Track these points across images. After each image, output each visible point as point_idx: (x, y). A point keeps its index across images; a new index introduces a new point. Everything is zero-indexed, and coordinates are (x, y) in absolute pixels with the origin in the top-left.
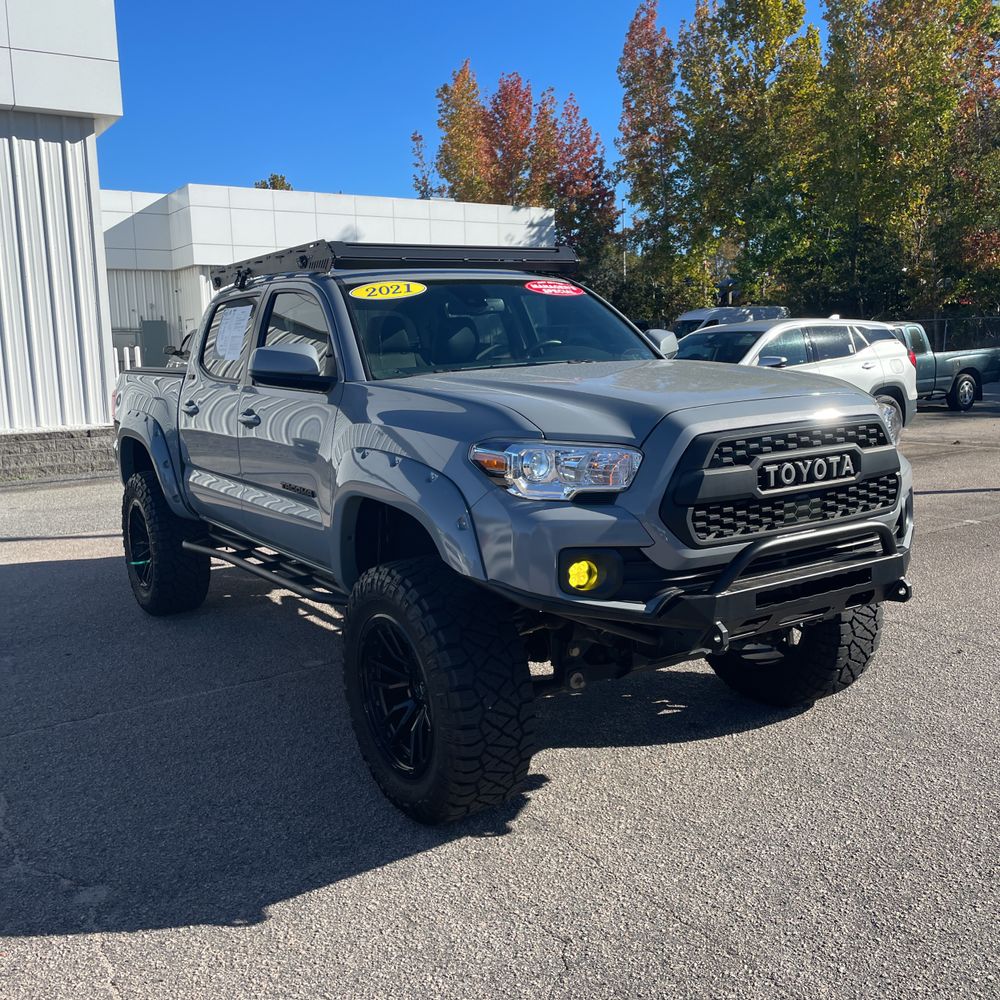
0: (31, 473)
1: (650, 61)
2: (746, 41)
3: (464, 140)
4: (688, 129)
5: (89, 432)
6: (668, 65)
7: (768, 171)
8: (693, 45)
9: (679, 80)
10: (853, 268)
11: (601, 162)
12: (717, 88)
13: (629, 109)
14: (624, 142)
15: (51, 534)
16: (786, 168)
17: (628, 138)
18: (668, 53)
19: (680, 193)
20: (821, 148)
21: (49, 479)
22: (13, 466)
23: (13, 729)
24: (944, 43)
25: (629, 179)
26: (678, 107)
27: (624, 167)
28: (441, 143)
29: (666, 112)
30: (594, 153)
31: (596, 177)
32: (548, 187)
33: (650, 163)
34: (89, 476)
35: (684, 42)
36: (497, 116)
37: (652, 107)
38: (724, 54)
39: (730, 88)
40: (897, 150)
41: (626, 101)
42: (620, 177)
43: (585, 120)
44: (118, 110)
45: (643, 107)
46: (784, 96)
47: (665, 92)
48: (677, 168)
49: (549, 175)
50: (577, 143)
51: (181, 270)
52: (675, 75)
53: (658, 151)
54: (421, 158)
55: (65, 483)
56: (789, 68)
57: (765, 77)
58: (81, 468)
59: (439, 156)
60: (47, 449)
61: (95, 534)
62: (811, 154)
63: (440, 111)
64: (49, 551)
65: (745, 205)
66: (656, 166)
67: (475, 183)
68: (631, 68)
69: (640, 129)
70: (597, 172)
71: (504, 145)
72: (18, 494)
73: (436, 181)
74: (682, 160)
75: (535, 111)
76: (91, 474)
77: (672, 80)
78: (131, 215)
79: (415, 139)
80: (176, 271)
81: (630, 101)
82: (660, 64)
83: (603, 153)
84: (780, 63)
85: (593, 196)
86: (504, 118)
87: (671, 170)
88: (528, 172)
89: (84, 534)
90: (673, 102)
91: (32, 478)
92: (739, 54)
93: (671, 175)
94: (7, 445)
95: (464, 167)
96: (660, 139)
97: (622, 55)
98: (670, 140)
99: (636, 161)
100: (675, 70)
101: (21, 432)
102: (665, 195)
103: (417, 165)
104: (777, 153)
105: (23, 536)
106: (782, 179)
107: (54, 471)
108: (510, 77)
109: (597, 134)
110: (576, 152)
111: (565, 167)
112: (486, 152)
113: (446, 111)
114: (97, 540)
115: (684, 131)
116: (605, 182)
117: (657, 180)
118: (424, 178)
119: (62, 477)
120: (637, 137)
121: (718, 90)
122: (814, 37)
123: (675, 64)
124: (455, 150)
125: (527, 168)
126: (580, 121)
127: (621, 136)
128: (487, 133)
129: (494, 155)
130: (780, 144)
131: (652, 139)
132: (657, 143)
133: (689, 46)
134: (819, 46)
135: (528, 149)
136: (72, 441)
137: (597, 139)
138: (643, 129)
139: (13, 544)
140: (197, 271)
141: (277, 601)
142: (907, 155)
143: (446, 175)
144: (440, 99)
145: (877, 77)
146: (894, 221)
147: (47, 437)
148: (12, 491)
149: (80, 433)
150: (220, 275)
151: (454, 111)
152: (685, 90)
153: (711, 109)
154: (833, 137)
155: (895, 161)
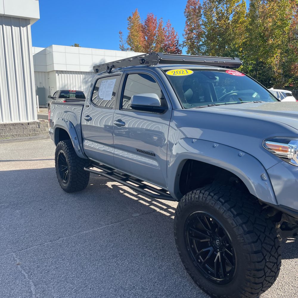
0: (10, 137)
1: (194, 10)
2: (223, 4)
3: (136, 34)
4: (205, 31)
5: (28, 123)
6: (200, 12)
7: (230, 44)
8: (207, 5)
9: (203, 16)
10: (256, 75)
11: (178, 41)
12: (214, 19)
13: (187, 25)
14: (186, 35)
15: (21, 159)
16: (236, 44)
17: (187, 34)
18: (200, 8)
19: (202, 51)
20: (246, 38)
21: (15, 138)
22: (4, 134)
23: (28, 246)
24: (287, 6)
25: (187, 46)
26: (203, 24)
27: (185, 43)
28: (128, 34)
29: (199, 26)
30: (176, 38)
31: (176, 46)
32: (161, 48)
33: (193, 41)
34: (29, 138)
35: (205, 4)
36: (146, 26)
37: (195, 24)
38: (217, 8)
39: (219, 19)
40: (271, 39)
41: (186, 22)
42: (184, 46)
43: (173, 28)
44: (38, 17)
45: (192, 24)
46: (235, 21)
47: (199, 20)
48: (202, 43)
49: (162, 45)
50: (171, 35)
51: (50, 72)
52: (202, 15)
53: (196, 38)
54: (122, 39)
55: (21, 140)
56: (237, 13)
57: (229, 15)
58: (26, 135)
59: (128, 39)
60: (15, 129)
61: (36, 159)
62: (243, 39)
63: (128, 25)
64: (22, 165)
65: (223, 55)
66: (195, 42)
67: (139, 47)
68: (188, 12)
69: (190, 31)
70: (176, 44)
71: (148, 35)
72: (6, 144)
73: (126, 46)
74: (203, 41)
75: (158, 25)
76: (29, 137)
77: (201, 16)
78: (34, 54)
79: (120, 33)
80: (48, 72)
81: (188, 22)
82: (197, 11)
83: (178, 38)
84: (234, 11)
85: (175, 51)
86: (148, 27)
87: (200, 44)
88: (155, 44)
89: (33, 159)
90: (201, 23)
91: (10, 138)
92: (221, 9)
93: (200, 45)
94: (2, 127)
95: (135, 42)
96: (197, 34)
97: (186, 8)
98: (200, 35)
99: (189, 41)
100: (202, 13)
101: (6, 123)
102: (198, 51)
103: (120, 41)
104: (233, 39)
105: (12, 160)
106: (235, 47)
107: (17, 136)
108: (150, 14)
109: (177, 32)
110: (170, 38)
111: (167, 43)
112: (142, 37)
113: (130, 24)
114: (38, 161)
115: (204, 32)
116: (179, 47)
117: (196, 47)
118: (122, 45)
119: (20, 138)
120: (190, 33)
121: (215, 19)
122: (244, 3)
123: (202, 11)
124: (133, 37)
125: (155, 43)
126: (171, 28)
127: (184, 33)
128: (143, 32)
129: (145, 38)
130: (234, 36)
131: (194, 34)
132: (196, 36)
133: (206, 5)
134: (246, 6)
135: (155, 37)
136: (23, 126)
137: (177, 34)
138: (191, 31)
139: (9, 163)
140: (55, 72)
141: (110, 187)
142: (274, 40)
143: (130, 44)
144: (128, 21)
145: (265, 16)
146: (269, 60)
147: (15, 125)
148: (4, 143)
149: (25, 123)
150: (98, 68)
151: (133, 24)
152: (205, 19)
153: (212, 25)
154: (251, 34)
155: (270, 42)
